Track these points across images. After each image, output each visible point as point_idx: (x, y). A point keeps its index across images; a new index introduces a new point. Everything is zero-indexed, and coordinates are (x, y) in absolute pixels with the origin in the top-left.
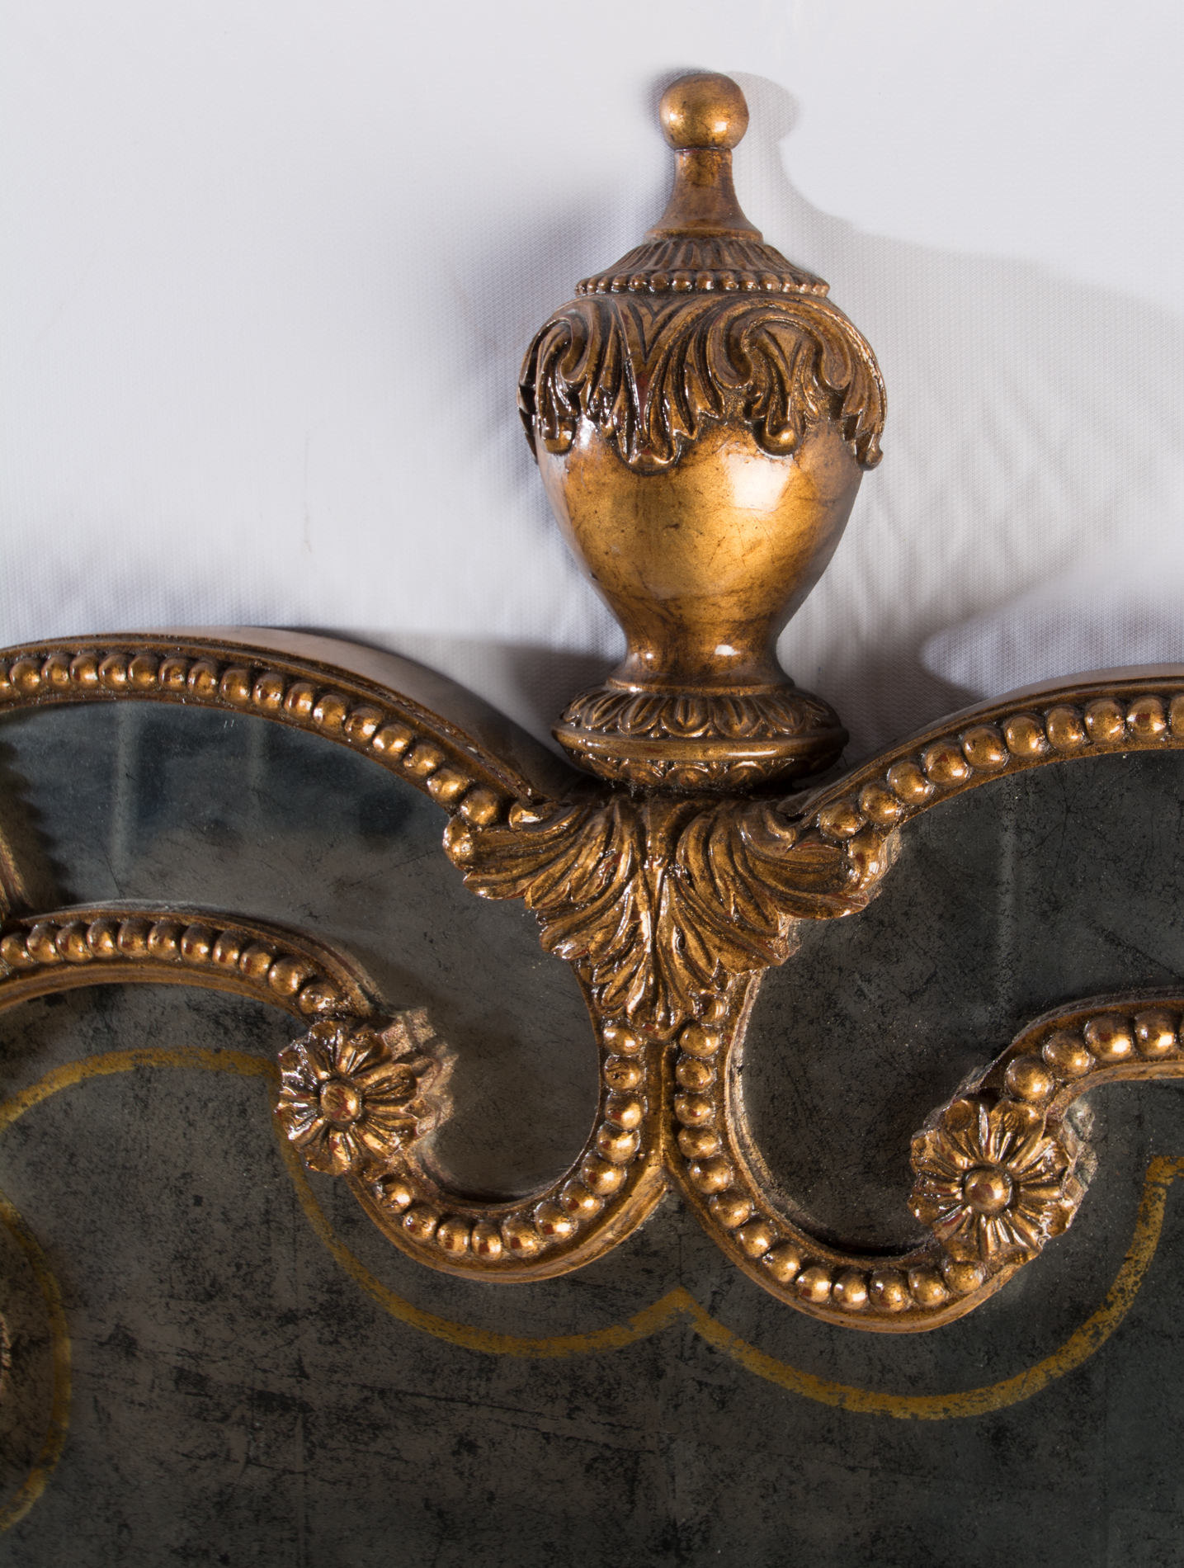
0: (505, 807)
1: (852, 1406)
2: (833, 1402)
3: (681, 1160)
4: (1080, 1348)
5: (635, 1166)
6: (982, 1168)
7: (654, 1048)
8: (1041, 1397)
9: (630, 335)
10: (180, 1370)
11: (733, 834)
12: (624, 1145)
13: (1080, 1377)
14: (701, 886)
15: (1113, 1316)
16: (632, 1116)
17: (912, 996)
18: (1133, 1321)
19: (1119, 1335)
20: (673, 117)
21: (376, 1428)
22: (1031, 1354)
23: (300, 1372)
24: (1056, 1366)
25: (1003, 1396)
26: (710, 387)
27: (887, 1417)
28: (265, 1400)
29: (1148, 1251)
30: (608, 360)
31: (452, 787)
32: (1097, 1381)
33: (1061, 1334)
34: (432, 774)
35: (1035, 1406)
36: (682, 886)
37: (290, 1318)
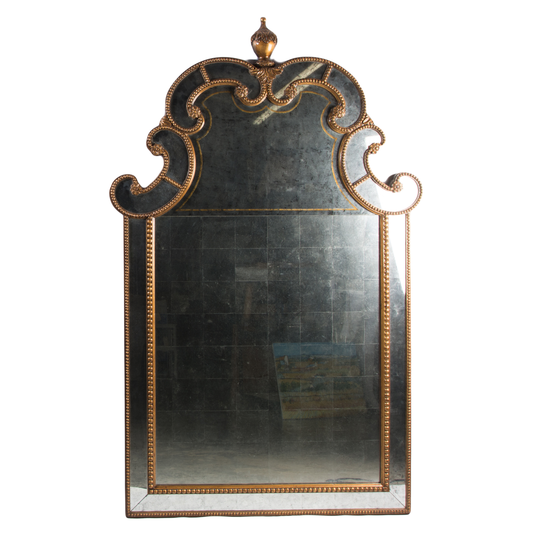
0: (254, 69)
1: (280, 113)
2: (278, 113)
3: (268, 93)
4: (296, 106)
5: (265, 94)
6: (291, 90)
7: (266, 86)
8: (293, 110)
9: (265, 34)
10: (223, 119)
11: (272, 69)
12: (264, 93)
13: (296, 108)
14: (270, 72)
15: (298, 103)
16: (265, 90)
17: (284, 81)
18: (300, 103)
19: (299, 105)
20: (262, 20)
21: (241, 121)
22: (293, 107)
23: (234, 117)
24: (295, 108)
25: (291, 110)
26: (271, 37)
27: (282, 113)
28: (230, 120)
29: (300, 98)
30: (264, 35)
31: (251, 67)
32: (297, 108)
33: (295, 105)
34: (249, 66)
35: (293, 111)
36: (269, 73)
37: (233, 113)
